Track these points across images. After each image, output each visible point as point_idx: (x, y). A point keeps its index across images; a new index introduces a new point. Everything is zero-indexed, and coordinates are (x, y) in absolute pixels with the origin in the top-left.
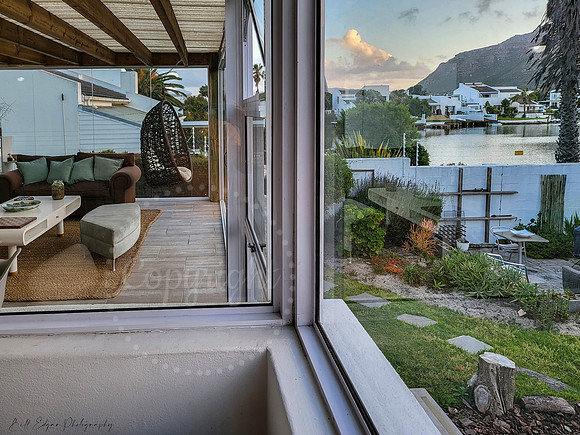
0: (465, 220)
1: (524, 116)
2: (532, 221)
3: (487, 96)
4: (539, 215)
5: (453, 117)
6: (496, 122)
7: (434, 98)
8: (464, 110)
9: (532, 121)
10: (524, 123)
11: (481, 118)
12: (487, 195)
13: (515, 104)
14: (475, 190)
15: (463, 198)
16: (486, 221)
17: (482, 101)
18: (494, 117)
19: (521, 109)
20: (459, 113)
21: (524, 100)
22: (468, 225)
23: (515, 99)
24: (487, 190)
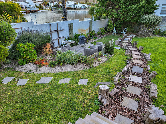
0: (54, 40)
1: (45, 9)
2: (68, 37)
3: (35, 3)
4: (69, 35)
5: (27, 9)
6: (39, 11)
7: (20, 3)
8: (30, 7)
9: (47, 10)
10: (46, 11)
11: (35, 9)
12: (58, 32)
13: (42, 6)
14: (55, 31)
15: (52, 34)
16: (58, 39)
17: (34, 4)
18: (38, 9)
19: (44, 7)
20: (29, 8)
21: (45, 4)
22: (55, 41)
23: (42, 4)
24: (57, 30)
